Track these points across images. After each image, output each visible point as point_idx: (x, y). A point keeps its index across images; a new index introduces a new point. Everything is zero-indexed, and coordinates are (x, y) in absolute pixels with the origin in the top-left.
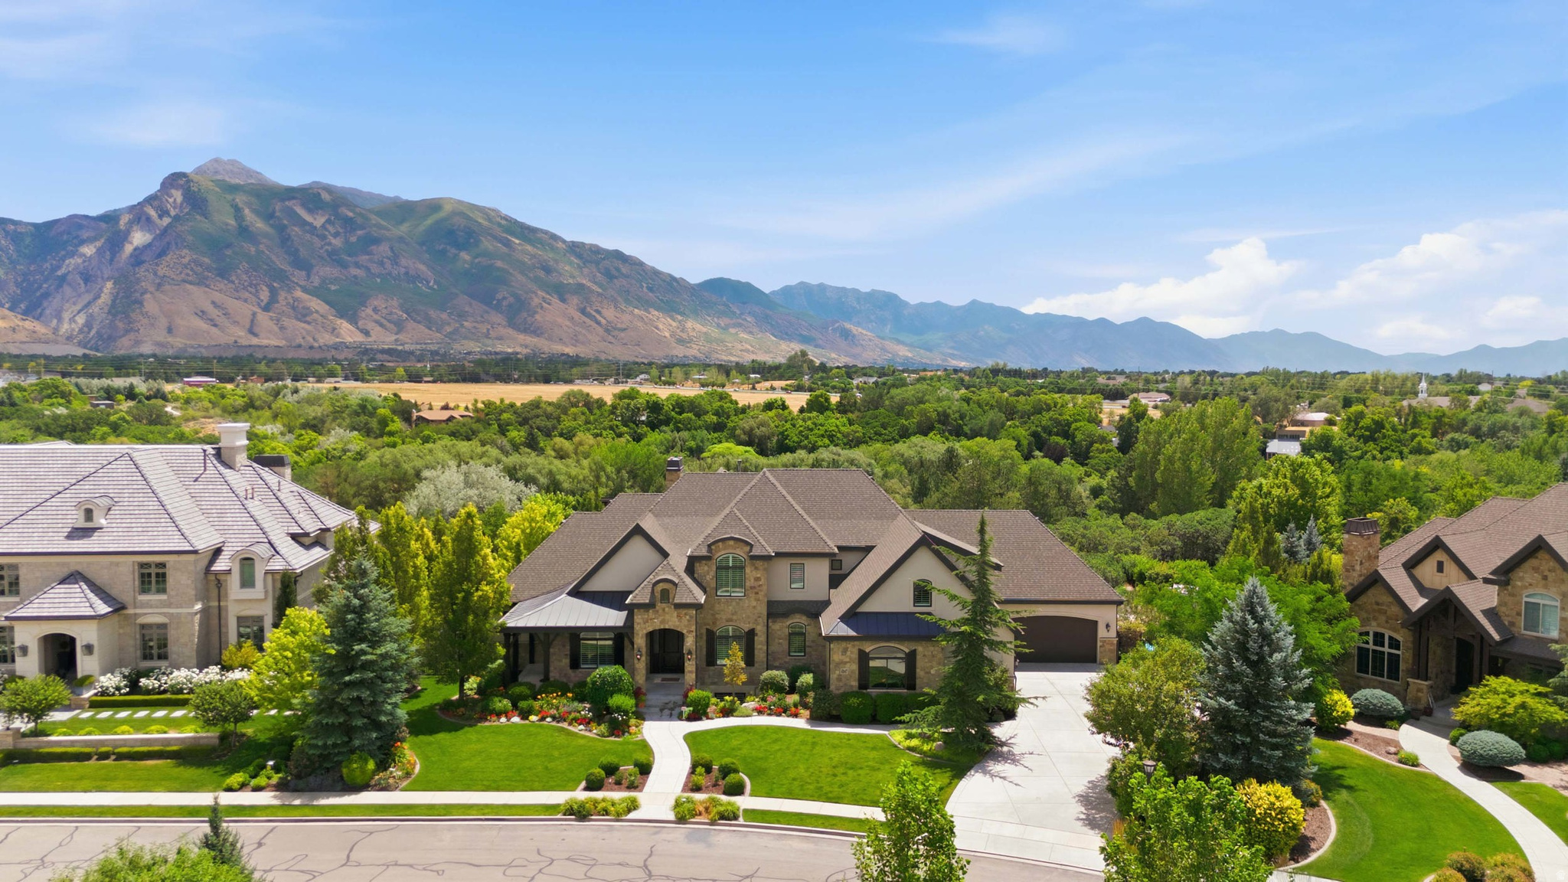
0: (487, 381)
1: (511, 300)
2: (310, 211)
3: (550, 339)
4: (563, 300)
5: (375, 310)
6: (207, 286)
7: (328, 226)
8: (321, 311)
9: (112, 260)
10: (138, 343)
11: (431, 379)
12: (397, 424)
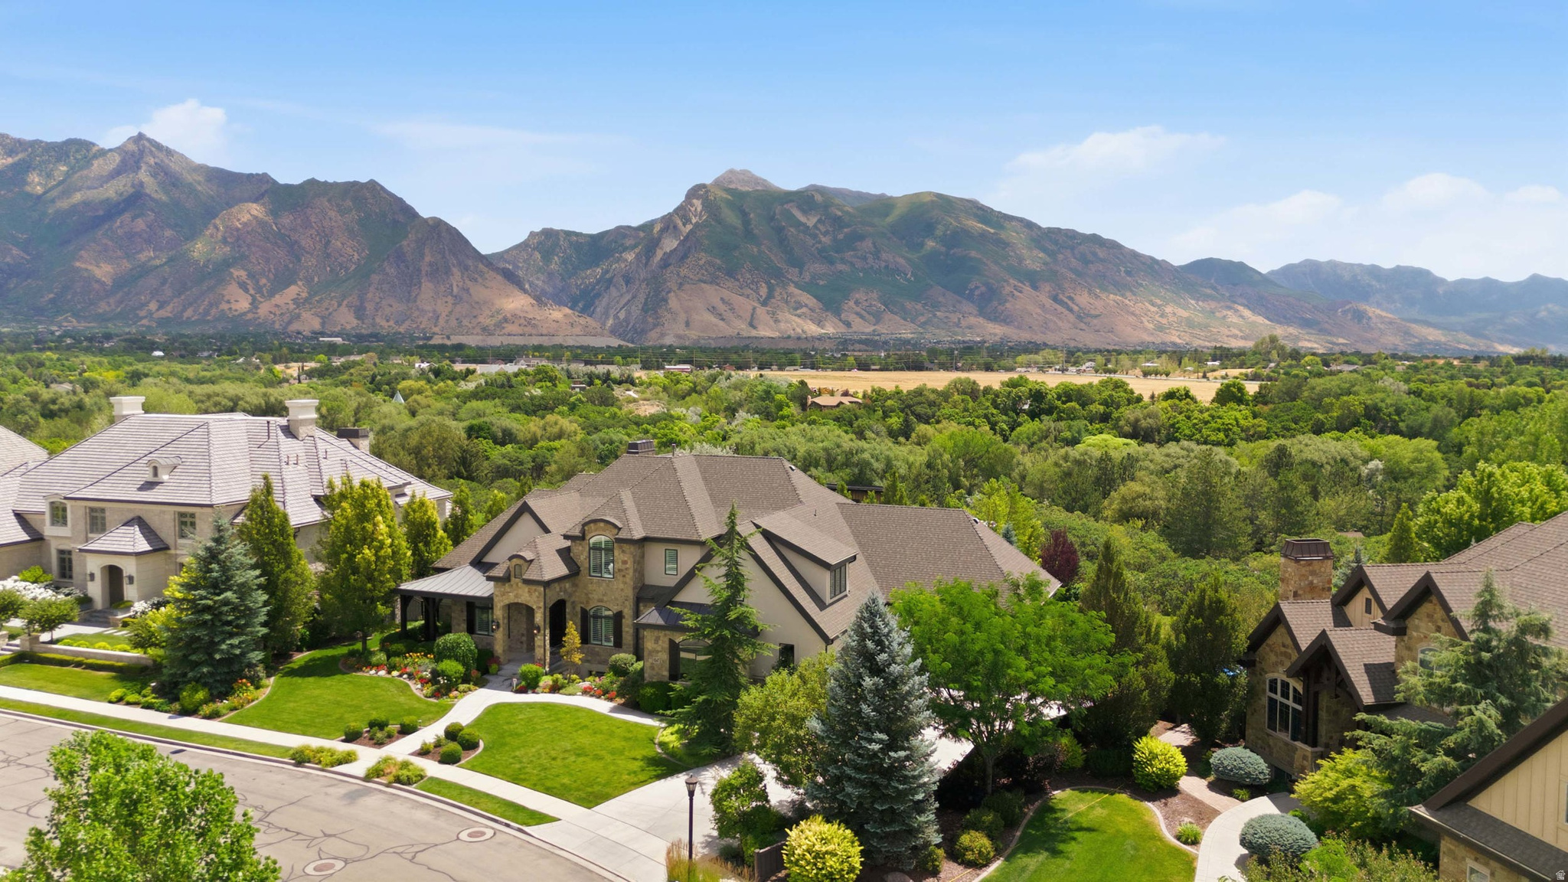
0: (931, 370)
1: (983, 289)
2: (805, 212)
3: (1019, 327)
4: (1035, 288)
5: (857, 303)
6: (718, 284)
7: (819, 226)
8: (811, 305)
9: (646, 264)
10: (663, 335)
11: (878, 367)
12: (793, 409)
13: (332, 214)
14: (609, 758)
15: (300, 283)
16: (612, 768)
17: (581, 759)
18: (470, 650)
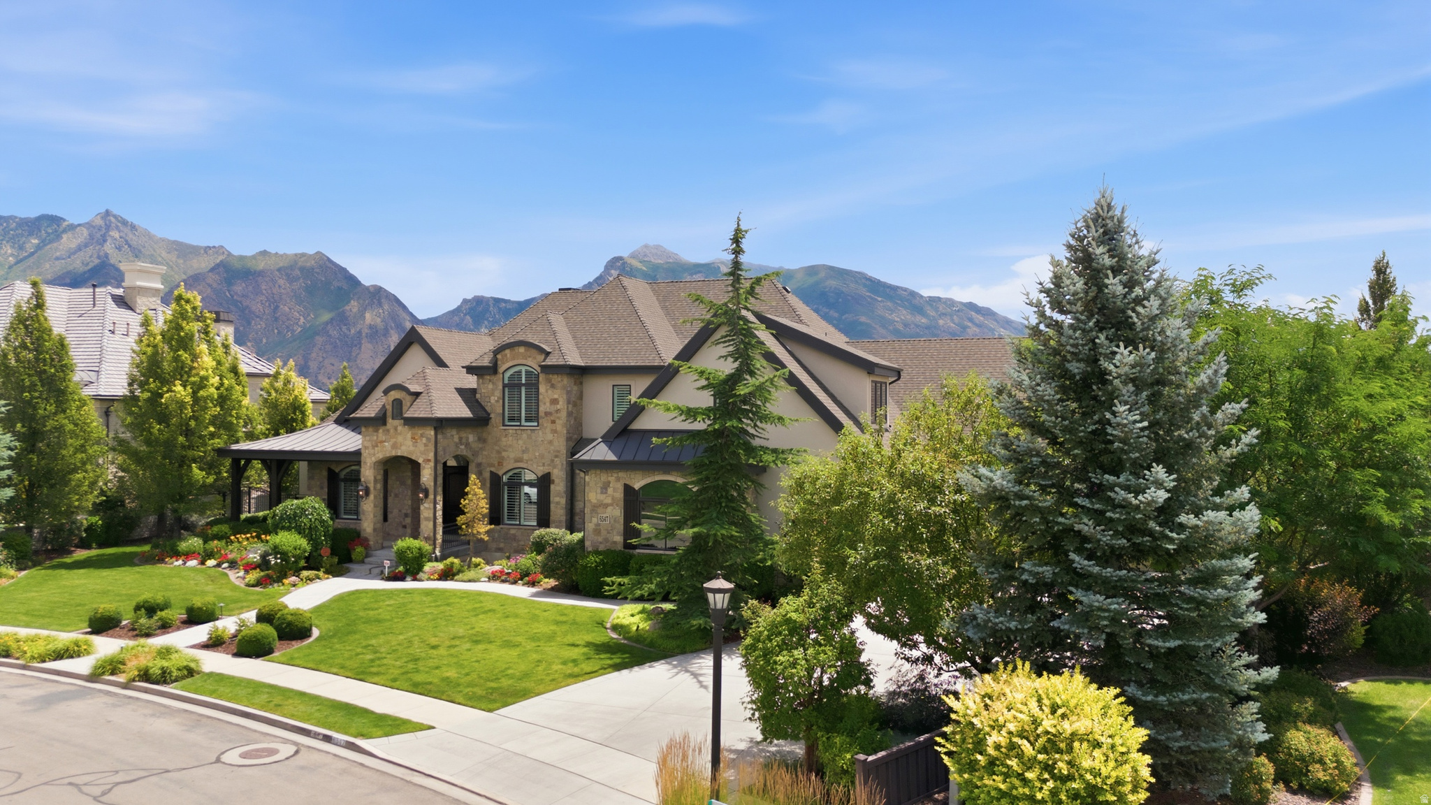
13: (281, 282)
14: (530, 645)
15: (249, 344)
16: (535, 656)
17: (481, 647)
18: (322, 522)
